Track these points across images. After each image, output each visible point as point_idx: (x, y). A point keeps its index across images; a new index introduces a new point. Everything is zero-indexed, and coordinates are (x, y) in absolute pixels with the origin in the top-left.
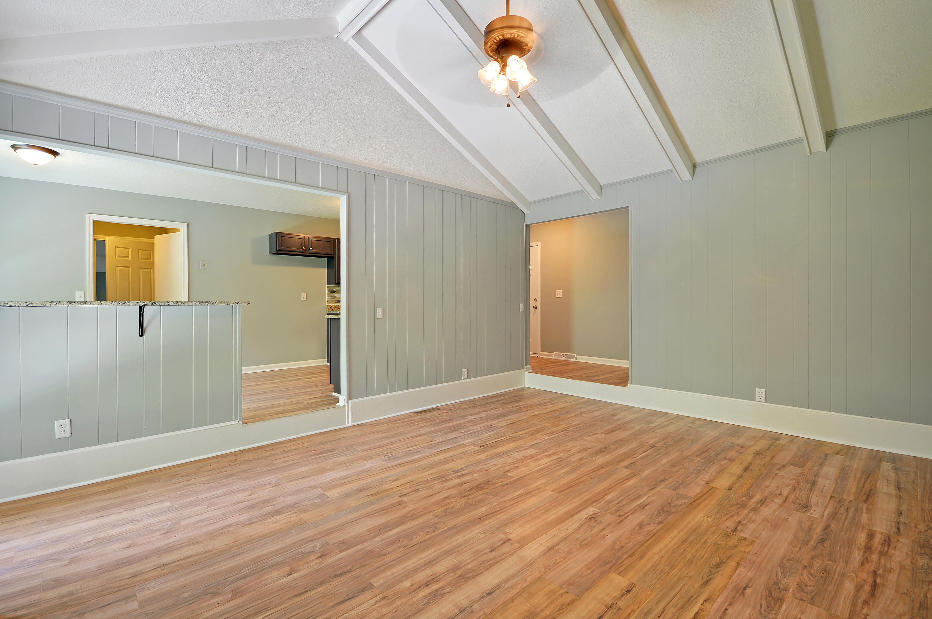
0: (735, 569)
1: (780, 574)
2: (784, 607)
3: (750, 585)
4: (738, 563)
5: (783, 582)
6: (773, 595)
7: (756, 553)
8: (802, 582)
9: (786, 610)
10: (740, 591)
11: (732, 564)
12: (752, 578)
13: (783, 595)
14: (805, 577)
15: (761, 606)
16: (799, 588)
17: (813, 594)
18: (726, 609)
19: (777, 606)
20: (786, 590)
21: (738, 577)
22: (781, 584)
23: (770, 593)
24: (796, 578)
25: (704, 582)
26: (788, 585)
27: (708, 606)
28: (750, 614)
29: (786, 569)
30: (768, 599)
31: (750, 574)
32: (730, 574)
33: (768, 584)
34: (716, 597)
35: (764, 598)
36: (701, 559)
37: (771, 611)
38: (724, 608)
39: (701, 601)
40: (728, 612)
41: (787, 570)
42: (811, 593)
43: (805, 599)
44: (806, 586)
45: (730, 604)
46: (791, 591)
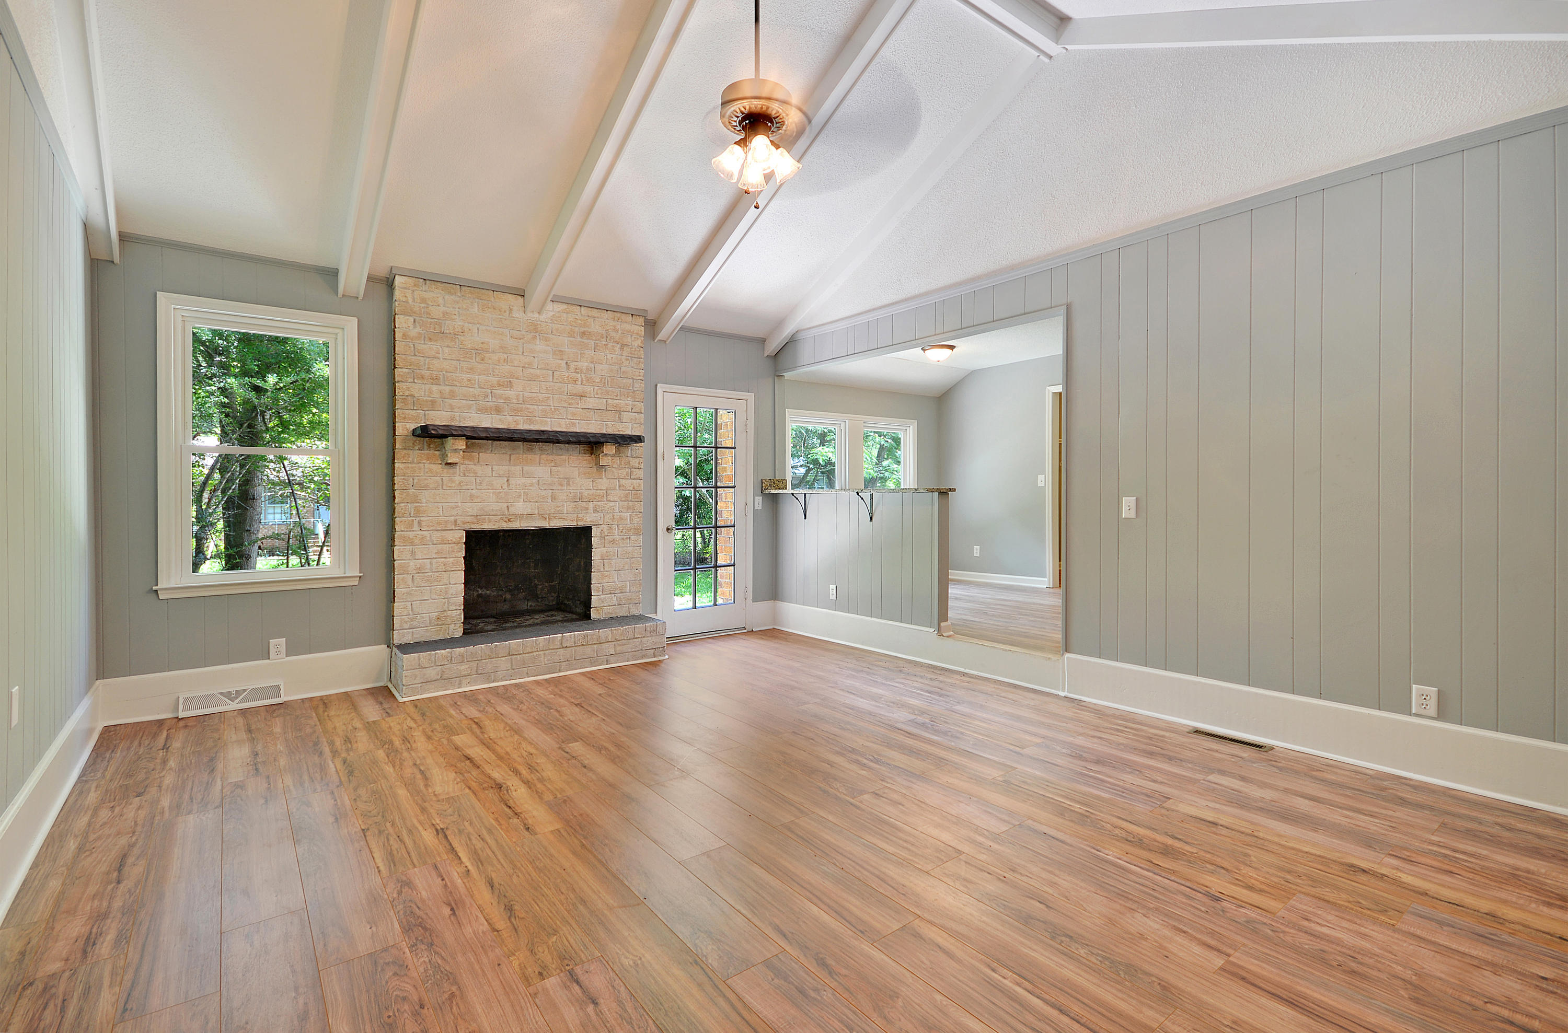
0: (490, 921)
1: (439, 961)
2: (397, 926)
3: (452, 918)
4: (498, 931)
5: (426, 954)
6: (420, 928)
7: (499, 965)
8: (406, 975)
9: (392, 925)
10: (453, 904)
11: (501, 924)
12: (460, 926)
13: (409, 937)
14: (409, 988)
15: (418, 908)
16: (401, 963)
17: (379, 970)
18: (443, 880)
19: (404, 921)
20: (412, 947)
21: (474, 915)
22: (425, 949)
23: (425, 929)
24: (416, 974)
25: (493, 883)
26: (417, 955)
27: (461, 869)
28: (420, 893)
29: (441, 977)
30: (420, 920)
31: (468, 931)
32: (486, 911)
33: (436, 936)
34: (465, 881)
35: (424, 917)
36: (534, 900)
37: (406, 912)
38: (446, 879)
39: (470, 867)
40: (440, 879)
41: (438, 977)
42: (383, 970)
43: (383, 954)
44: (395, 974)
45: (446, 885)
46: (407, 950)
